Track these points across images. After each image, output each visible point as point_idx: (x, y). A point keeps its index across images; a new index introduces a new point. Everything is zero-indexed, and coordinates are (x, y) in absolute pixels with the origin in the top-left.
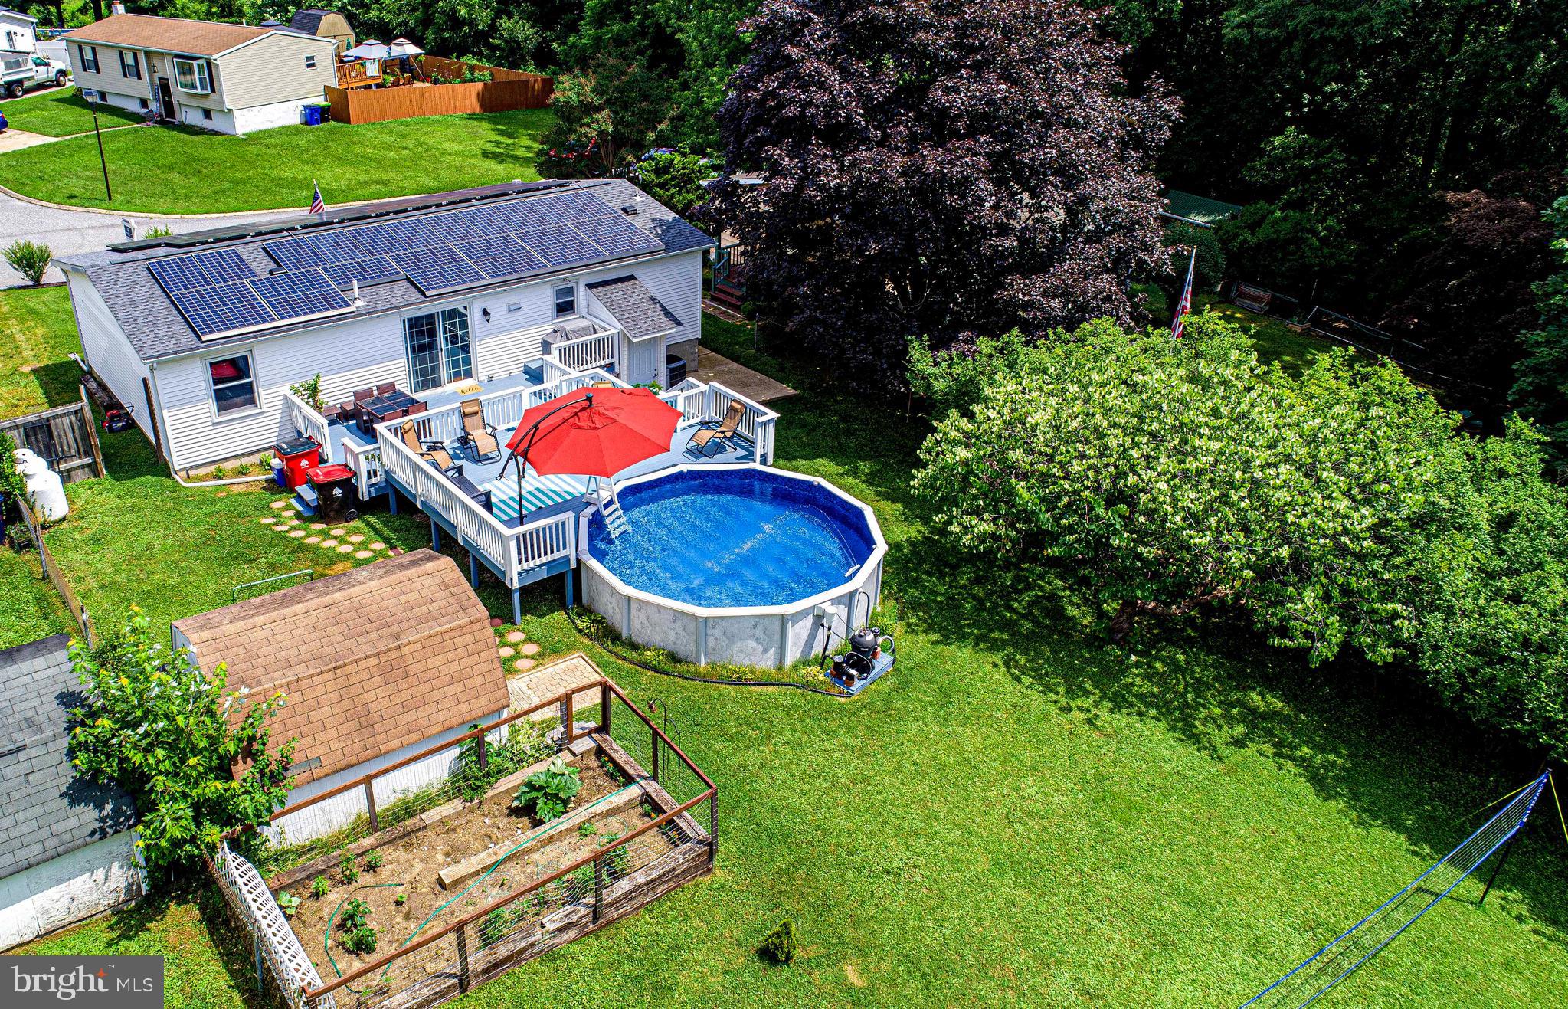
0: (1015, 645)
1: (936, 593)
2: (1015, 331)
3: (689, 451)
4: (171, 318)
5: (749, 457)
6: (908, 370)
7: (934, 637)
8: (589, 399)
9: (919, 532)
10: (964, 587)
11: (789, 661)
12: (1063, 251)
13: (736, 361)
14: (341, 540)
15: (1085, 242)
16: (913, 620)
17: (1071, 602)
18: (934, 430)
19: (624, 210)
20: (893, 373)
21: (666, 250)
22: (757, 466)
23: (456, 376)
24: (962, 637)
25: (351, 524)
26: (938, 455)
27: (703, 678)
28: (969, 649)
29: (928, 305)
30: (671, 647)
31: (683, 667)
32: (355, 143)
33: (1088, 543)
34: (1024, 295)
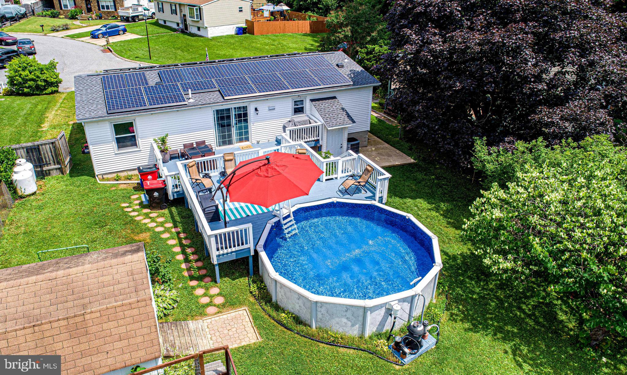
0: (521, 338)
1: (473, 293)
2: (540, 139)
3: (340, 191)
4: (100, 102)
5: (373, 198)
6: (473, 156)
7: (467, 325)
8: (268, 159)
9: (469, 249)
10: (492, 290)
11: (367, 334)
12: (575, 94)
13: (388, 143)
14: (153, 220)
15: (590, 90)
16: (455, 311)
17: (561, 309)
18: (482, 196)
19: (337, 65)
20: (465, 157)
21: (353, 85)
22: (376, 203)
23: (241, 140)
24: (486, 327)
25: (163, 211)
26: (482, 211)
27: (311, 337)
28: (489, 337)
29: (489, 121)
30: (296, 313)
31: (301, 328)
32: (253, 42)
33: (581, 285)
34: (548, 118)
